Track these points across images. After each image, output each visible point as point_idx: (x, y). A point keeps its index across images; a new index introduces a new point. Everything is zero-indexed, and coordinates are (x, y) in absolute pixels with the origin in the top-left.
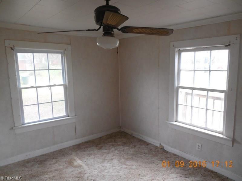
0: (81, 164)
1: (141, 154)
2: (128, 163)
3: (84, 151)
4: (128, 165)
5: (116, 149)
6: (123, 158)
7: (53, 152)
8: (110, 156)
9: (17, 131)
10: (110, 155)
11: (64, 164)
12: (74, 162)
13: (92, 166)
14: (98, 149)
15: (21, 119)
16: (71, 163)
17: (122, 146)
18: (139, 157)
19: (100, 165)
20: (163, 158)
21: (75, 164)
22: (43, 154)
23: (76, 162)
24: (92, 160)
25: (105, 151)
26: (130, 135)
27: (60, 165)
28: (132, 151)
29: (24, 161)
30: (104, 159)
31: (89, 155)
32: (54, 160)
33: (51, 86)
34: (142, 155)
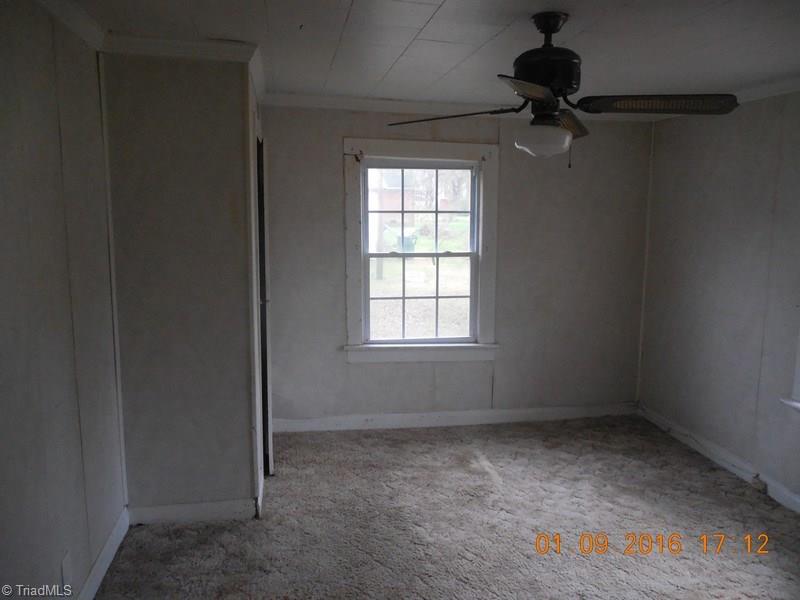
0: (487, 469)
1: (676, 490)
2: (622, 501)
3: (506, 443)
4: (618, 504)
5: (598, 459)
6: (612, 485)
7: (428, 429)
8: (574, 470)
9: (353, 358)
10: (575, 468)
11: (447, 459)
12: (473, 461)
13: (515, 480)
14: (546, 447)
15: (363, 327)
16: (462, 461)
17: (624, 454)
18: (666, 494)
19: (538, 483)
20: (750, 517)
21: (474, 465)
22: (402, 426)
23: (478, 462)
24: (520, 469)
25: (564, 455)
26: (663, 432)
27: (435, 459)
28: (650, 474)
29: (359, 432)
30: (554, 475)
31: (516, 455)
32: (425, 447)
33: (438, 255)
34: (678, 493)
